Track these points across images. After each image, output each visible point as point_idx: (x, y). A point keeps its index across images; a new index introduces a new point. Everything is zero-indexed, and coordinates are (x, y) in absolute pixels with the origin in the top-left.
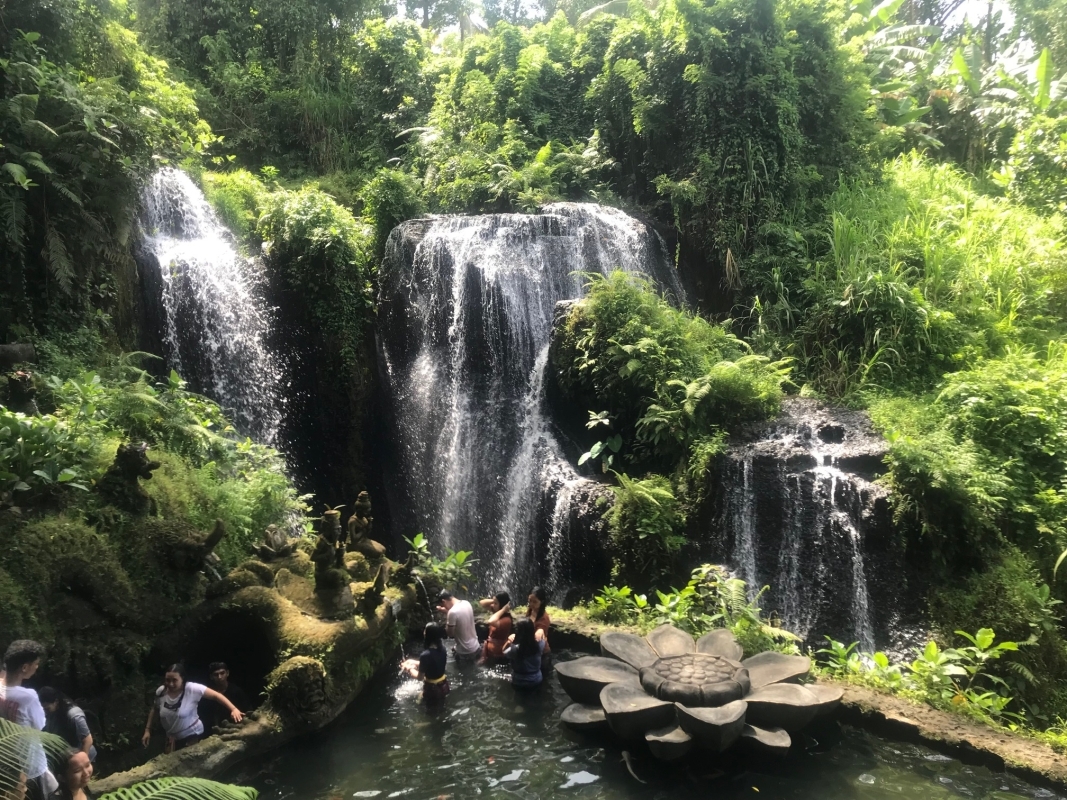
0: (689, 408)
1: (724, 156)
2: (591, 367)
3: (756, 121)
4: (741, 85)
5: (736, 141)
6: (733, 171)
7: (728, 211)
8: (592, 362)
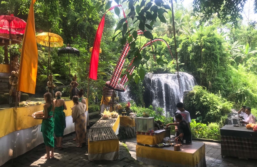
0: (218, 110)
1: (208, 64)
2: (195, 103)
3: (213, 58)
4: (211, 52)
5: (210, 62)
6: (209, 67)
7: (209, 74)
8: (195, 102)
